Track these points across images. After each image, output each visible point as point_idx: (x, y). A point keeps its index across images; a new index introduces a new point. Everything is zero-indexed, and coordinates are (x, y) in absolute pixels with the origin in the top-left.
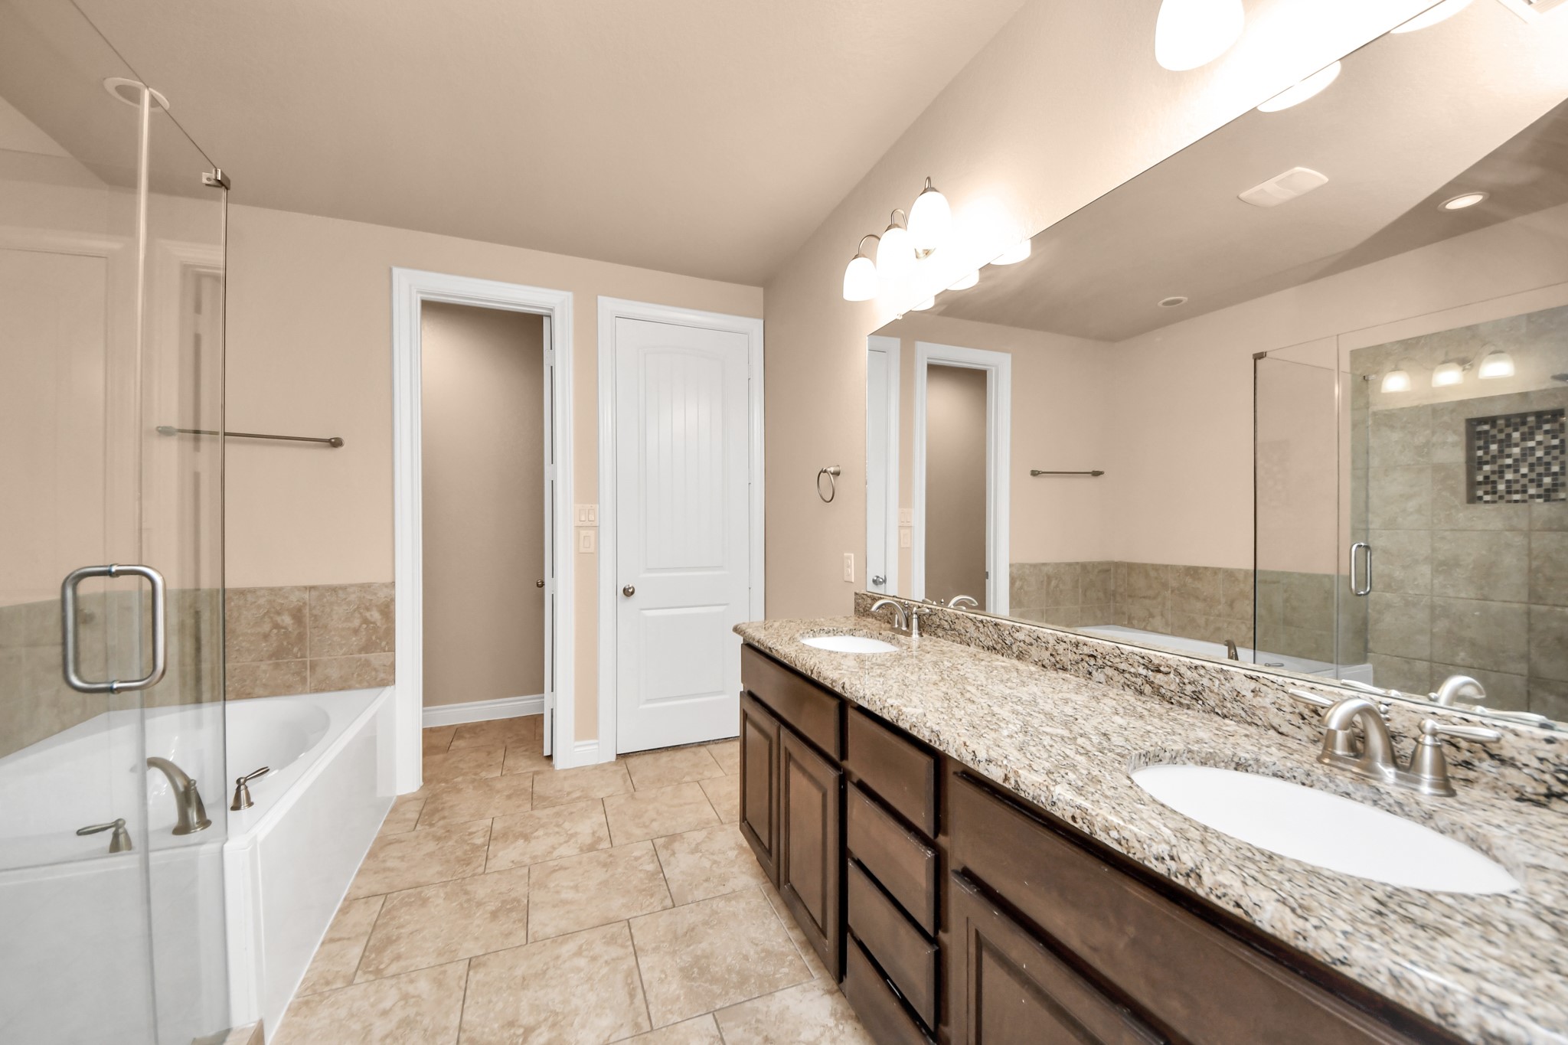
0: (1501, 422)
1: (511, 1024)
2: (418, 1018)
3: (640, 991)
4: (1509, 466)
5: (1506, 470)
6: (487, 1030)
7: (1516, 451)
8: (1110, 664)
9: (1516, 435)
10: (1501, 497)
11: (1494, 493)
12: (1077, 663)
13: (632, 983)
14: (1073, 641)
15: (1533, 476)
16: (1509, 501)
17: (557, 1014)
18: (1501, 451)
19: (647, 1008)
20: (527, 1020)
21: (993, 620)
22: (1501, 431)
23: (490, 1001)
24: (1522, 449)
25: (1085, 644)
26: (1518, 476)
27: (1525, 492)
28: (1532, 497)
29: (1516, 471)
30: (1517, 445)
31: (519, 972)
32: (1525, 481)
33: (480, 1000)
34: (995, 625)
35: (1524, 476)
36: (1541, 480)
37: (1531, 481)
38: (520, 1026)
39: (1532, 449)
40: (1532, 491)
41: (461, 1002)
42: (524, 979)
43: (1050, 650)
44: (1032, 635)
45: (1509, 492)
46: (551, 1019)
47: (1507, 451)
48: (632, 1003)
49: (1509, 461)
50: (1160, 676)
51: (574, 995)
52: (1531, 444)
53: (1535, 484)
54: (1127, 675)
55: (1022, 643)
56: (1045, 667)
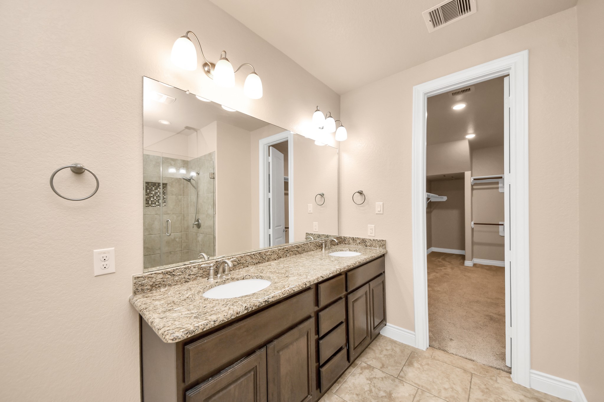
0: (150, 184)
4: (152, 196)
5: (151, 198)
7: (153, 192)
8: (290, 251)
9: (154, 188)
10: (150, 205)
11: (148, 204)
12: (284, 254)
14: (283, 248)
15: (157, 200)
16: (152, 206)
18: (150, 192)
21: (258, 252)
22: (150, 186)
24: (155, 192)
25: (285, 248)
26: (154, 200)
27: (155, 204)
28: (157, 205)
29: (154, 198)
30: (154, 191)
32: (155, 201)
34: (259, 253)
35: (155, 199)
36: (159, 201)
37: (157, 201)
39: (157, 192)
40: (157, 204)
43: (277, 254)
44: (272, 251)
45: (152, 204)
47: (151, 192)
49: (152, 195)
50: (299, 249)
52: (157, 191)
53: (157, 202)
54: (294, 252)
55: (269, 256)
56: (275, 260)
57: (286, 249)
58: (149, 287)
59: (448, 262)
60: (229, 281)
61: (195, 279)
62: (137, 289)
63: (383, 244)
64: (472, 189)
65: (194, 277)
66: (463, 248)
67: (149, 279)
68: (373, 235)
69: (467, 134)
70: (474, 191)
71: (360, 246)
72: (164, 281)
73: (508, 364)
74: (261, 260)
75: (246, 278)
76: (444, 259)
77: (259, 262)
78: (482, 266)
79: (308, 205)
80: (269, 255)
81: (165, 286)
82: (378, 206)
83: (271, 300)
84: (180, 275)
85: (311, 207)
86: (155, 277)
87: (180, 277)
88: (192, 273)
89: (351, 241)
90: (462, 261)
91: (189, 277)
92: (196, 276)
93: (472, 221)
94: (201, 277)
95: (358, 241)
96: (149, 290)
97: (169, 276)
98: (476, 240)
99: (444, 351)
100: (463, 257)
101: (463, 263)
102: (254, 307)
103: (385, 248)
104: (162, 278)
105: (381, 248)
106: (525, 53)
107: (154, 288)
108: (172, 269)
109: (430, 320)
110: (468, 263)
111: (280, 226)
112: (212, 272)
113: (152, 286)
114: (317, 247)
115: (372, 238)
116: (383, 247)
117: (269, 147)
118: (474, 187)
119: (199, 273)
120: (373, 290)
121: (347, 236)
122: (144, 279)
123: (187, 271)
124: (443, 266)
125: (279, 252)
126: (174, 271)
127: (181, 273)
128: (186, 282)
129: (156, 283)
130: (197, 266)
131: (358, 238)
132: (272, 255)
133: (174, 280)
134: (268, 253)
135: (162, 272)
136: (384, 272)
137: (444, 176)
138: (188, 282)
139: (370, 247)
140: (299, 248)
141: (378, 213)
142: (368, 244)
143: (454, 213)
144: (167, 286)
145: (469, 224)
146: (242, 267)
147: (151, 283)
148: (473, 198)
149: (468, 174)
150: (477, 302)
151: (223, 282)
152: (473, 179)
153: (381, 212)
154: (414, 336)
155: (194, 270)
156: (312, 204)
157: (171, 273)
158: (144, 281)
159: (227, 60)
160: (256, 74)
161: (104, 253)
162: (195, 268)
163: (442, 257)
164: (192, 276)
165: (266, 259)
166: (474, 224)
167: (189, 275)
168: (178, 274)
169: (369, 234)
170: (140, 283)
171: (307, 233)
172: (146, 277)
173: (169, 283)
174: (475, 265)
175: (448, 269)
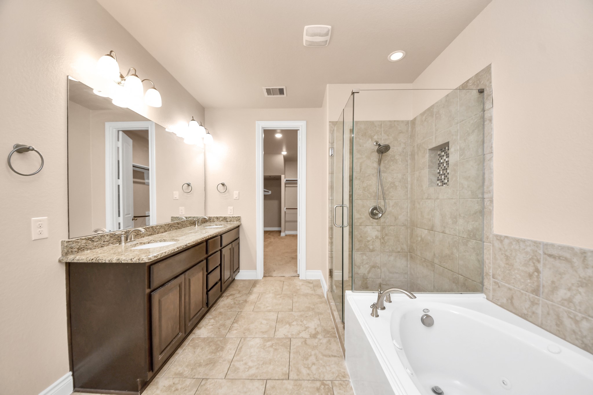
1: (276, 349)
2: (303, 359)
3: (238, 348)
6: (282, 350)
13: (239, 351)
17: (263, 349)
19: (239, 343)
20: (271, 350)
23: (281, 358)
31: (271, 367)
33: (284, 360)
38: (273, 348)
41: (290, 361)
42: (270, 364)
46: (265, 348)
48: (242, 346)
51: (257, 353)
56: (163, 233)
57: (170, 225)
58: (76, 250)
59: (272, 235)
60: (138, 244)
61: (108, 245)
62: (68, 251)
63: (238, 219)
64: (285, 187)
65: (107, 243)
66: (280, 226)
67: (77, 243)
68: (232, 214)
69: (283, 151)
70: (286, 188)
71: (222, 223)
72: (86, 246)
73: (298, 273)
74: (153, 233)
75: (151, 242)
76: (269, 234)
77: (152, 234)
78: (290, 235)
79: (174, 192)
80: (159, 229)
81: (87, 249)
82: (235, 194)
83: (188, 245)
84: (97, 241)
85: (176, 194)
86: (80, 242)
87: (98, 242)
88: (106, 240)
89: (215, 220)
90: (279, 234)
91: (103, 243)
92: (108, 242)
93: (285, 207)
94: (112, 243)
95: (221, 219)
96: (76, 252)
97: (90, 242)
98: (287, 219)
99: (271, 276)
100: (280, 232)
101: (280, 235)
102: (181, 248)
103: (240, 222)
104: (85, 243)
105: (237, 222)
106: (305, 122)
107: (80, 251)
108: (92, 236)
109: (264, 265)
110: (283, 234)
111: (129, 214)
112: (123, 238)
113: (78, 249)
114: (191, 224)
115: (231, 216)
116: (239, 221)
117: (118, 131)
118: (286, 185)
119: (111, 240)
120: (234, 248)
121: (212, 216)
122: (72, 243)
123: (102, 238)
124: (269, 238)
125: (166, 227)
126: (93, 237)
127: (98, 240)
128: (102, 247)
129: (81, 247)
130: (109, 235)
131: (221, 217)
132: (160, 229)
133: (93, 245)
134: (158, 228)
135: (85, 238)
136: (239, 237)
137: (270, 176)
138: (103, 247)
139: (229, 222)
140: (179, 224)
141: (236, 198)
142: (229, 220)
143: (276, 202)
144: (89, 249)
145: (283, 209)
146: (140, 237)
147: (78, 247)
148: (286, 192)
149: (283, 177)
150: (287, 252)
151: (135, 245)
152: (285, 180)
153: (238, 198)
154: (256, 273)
155: (107, 237)
156: (178, 192)
157: (91, 239)
158: (73, 245)
159: (137, 76)
160: (155, 89)
161: (40, 221)
162: (107, 236)
163: (268, 233)
164: (106, 243)
165: (157, 232)
166: (286, 209)
167: (104, 242)
168: (96, 240)
169: (229, 213)
170: (70, 246)
171: (172, 217)
172: (74, 242)
173: (90, 247)
174: (286, 235)
175: (272, 239)
